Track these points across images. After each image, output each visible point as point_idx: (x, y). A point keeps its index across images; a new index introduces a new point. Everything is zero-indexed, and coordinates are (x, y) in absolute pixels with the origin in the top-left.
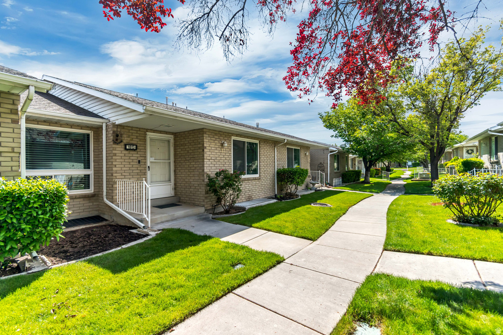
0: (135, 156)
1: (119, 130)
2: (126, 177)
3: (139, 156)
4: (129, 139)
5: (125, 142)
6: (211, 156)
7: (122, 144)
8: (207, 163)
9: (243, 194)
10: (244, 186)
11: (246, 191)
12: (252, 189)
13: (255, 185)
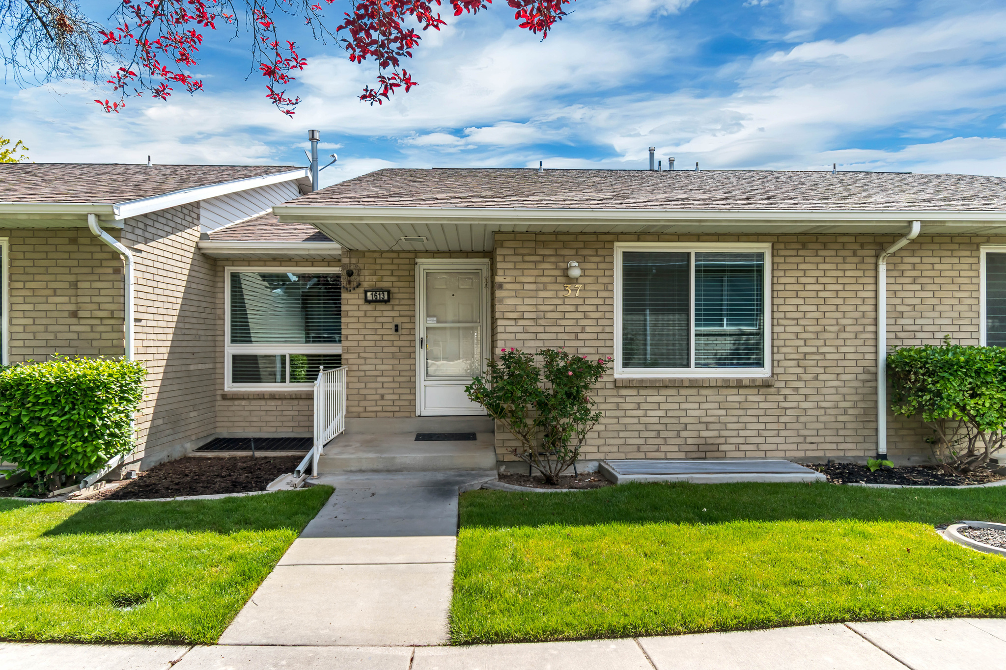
0: (387, 314)
1: (354, 261)
2: (368, 361)
3: (396, 314)
4: (374, 278)
5: (366, 285)
7: (361, 290)
9: (670, 434)
10: (676, 406)
11: (686, 424)
12: (722, 419)
13: (737, 406)
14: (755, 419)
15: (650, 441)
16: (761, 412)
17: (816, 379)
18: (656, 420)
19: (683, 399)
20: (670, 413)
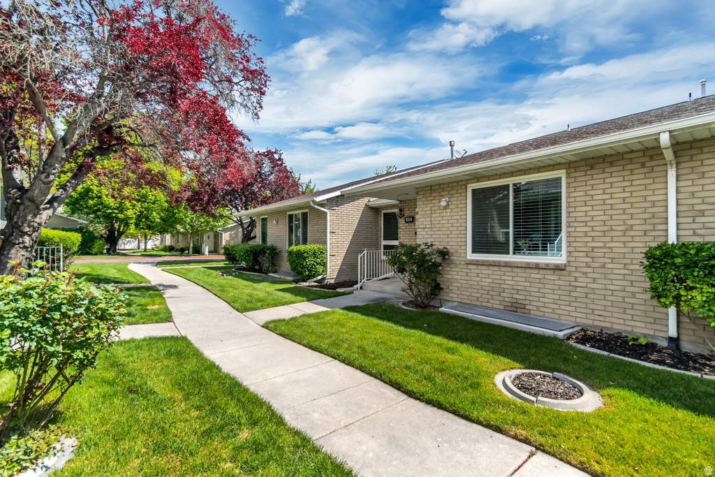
1: (402, 205)
4: (409, 212)
5: (406, 215)
6: (425, 223)
7: (404, 217)
8: (421, 233)
9: (495, 293)
10: (498, 277)
11: (504, 289)
12: (527, 289)
13: (538, 281)
14: (551, 292)
15: (484, 296)
16: (557, 287)
17: (603, 266)
18: (487, 284)
19: (502, 273)
20: (495, 281)
